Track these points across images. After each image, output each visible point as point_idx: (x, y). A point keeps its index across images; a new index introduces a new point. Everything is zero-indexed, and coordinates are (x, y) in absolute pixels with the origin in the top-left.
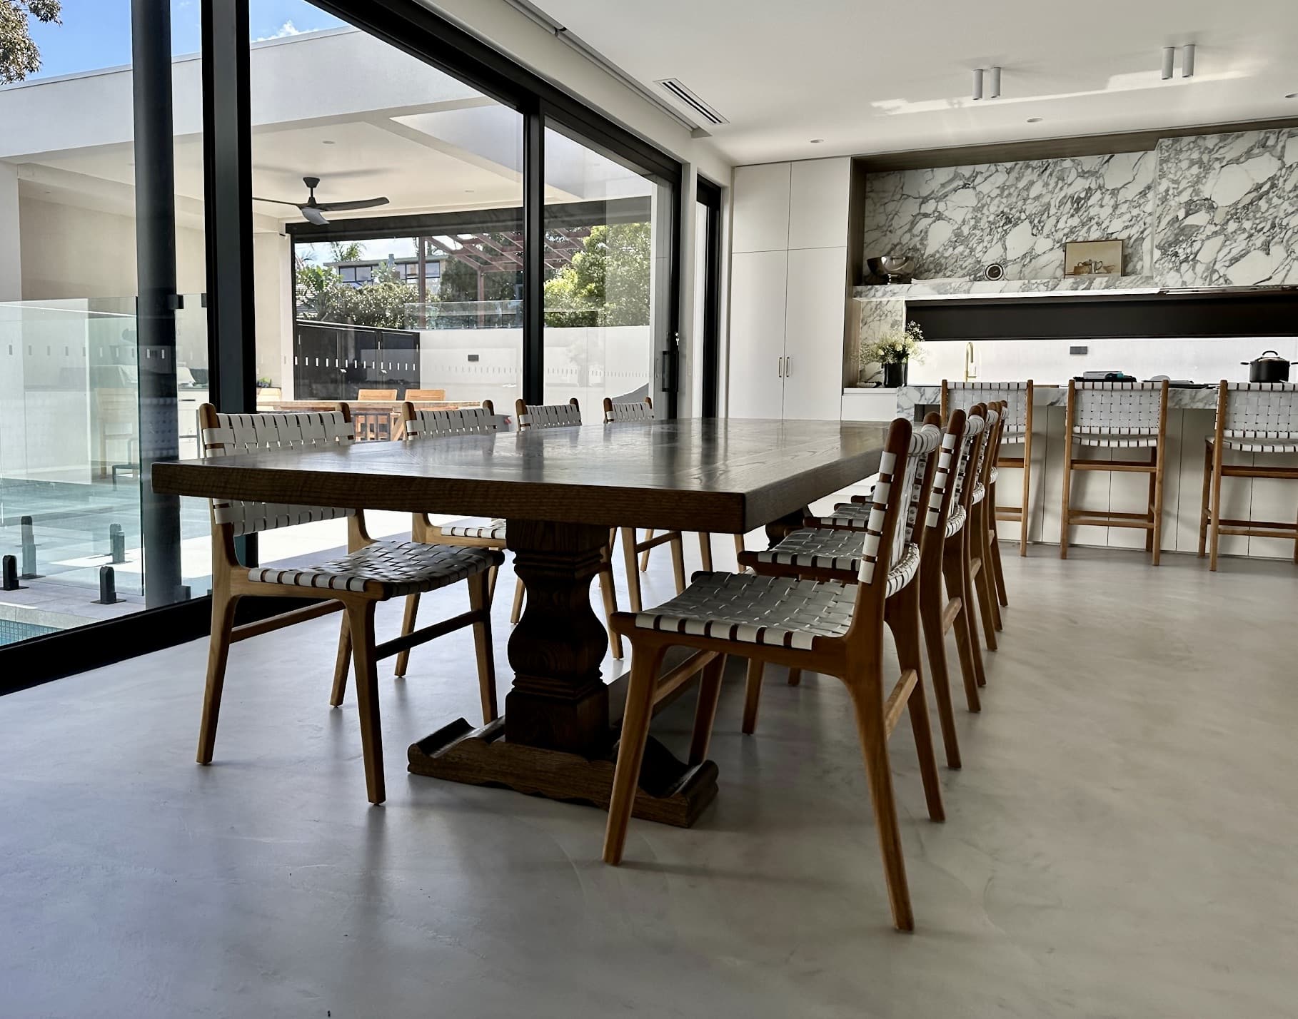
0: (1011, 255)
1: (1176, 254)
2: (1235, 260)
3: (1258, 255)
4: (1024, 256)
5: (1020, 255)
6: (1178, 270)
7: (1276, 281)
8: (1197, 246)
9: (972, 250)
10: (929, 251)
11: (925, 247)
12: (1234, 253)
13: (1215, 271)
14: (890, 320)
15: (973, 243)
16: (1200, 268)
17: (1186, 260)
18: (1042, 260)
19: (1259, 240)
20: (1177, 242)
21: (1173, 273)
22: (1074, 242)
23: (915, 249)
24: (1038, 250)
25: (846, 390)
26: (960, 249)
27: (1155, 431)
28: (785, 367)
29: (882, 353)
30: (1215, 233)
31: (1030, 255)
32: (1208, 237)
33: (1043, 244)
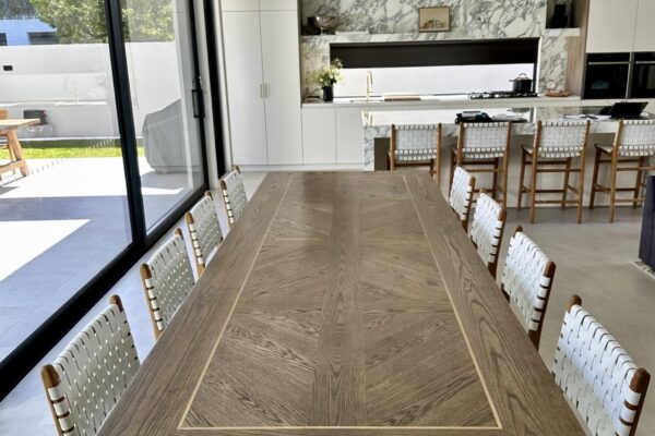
0: (389, 15)
1: (479, 19)
2: (509, 23)
3: (519, 20)
4: (396, 16)
5: (394, 14)
6: (481, 28)
7: (527, 36)
8: (490, 13)
9: (367, 11)
10: (342, 11)
11: (339, 8)
12: (508, 19)
13: (499, 29)
14: (321, 55)
15: (367, 6)
16: (491, 27)
17: (484, 22)
18: (406, 19)
19: (520, 11)
20: (480, 12)
21: (478, 30)
22: (423, 7)
23: (333, 10)
24: (404, 12)
25: (304, 105)
26: (360, 10)
27: (504, 149)
28: (265, 91)
29: (322, 80)
30: (499, 7)
31: (400, 15)
32: (496, 9)
33: (407, 8)
